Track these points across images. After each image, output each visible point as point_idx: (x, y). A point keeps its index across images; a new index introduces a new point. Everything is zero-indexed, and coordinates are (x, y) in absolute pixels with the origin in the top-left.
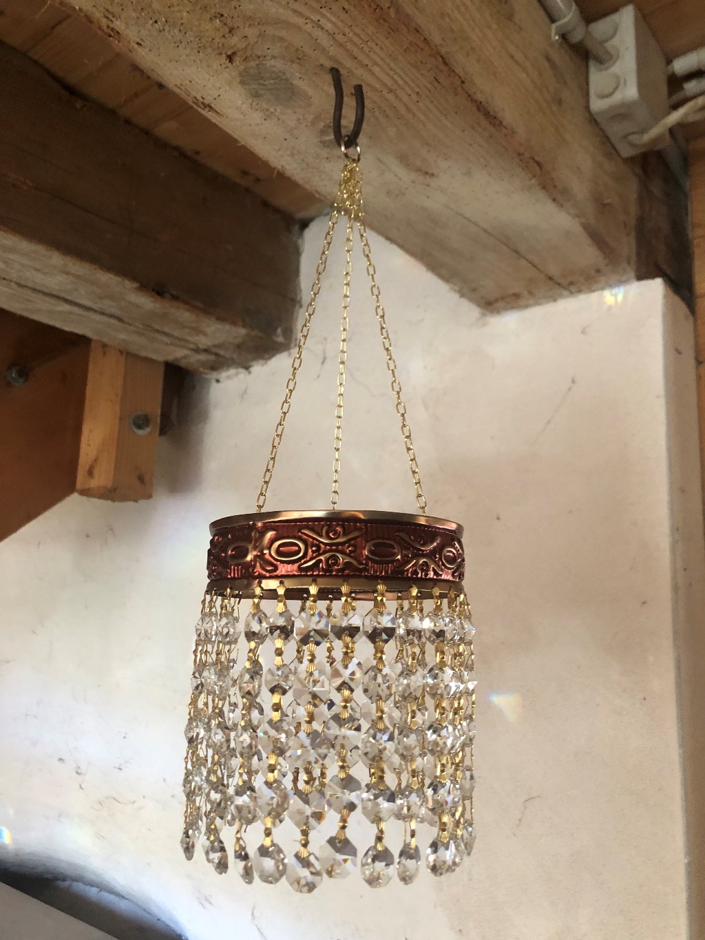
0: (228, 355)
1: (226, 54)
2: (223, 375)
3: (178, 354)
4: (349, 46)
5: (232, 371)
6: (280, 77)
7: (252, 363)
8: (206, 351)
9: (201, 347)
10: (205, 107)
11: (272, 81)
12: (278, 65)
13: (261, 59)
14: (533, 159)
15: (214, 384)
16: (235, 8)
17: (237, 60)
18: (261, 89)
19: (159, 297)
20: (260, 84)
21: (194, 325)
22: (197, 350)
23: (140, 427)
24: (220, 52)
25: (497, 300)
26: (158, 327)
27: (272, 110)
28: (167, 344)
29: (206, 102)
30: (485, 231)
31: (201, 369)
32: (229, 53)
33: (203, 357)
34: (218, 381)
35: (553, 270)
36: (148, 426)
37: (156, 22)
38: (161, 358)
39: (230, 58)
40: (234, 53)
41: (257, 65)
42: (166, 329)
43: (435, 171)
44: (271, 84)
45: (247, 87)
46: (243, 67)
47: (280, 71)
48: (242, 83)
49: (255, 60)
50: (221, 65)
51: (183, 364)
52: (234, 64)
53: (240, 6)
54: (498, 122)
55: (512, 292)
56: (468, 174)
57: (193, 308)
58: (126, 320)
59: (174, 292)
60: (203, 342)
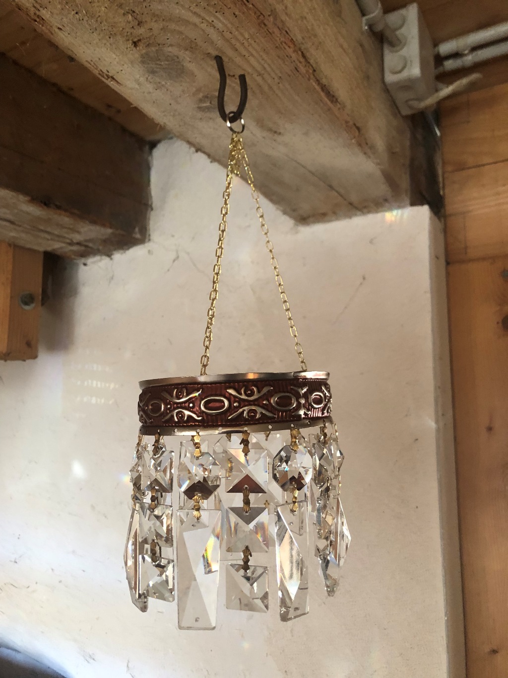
0: (95, 247)
1: (132, 40)
2: (90, 260)
3: (55, 246)
4: (233, 41)
5: (97, 258)
6: (174, 60)
7: (114, 252)
8: (79, 244)
9: (75, 241)
10: (108, 78)
11: (166, 63)
12: (174, 51)
13: (160, 46)
14: (355, 125)
15: (82, 267)
16: (146, 7)
17: (141, 45)
18: (157, 68)
19: (45, 207)
20: (157, 64)
21: (71, 227)
22: (71, 244)
23: (26, 304)
24: (128, 38)
25: (309, 217)
26: (42, 228)
27: (163, 83)
28: (48, 240)
29: (110, 74)
30: (310, 172)
31: (73, 257)
32: (135, 40)
33: (75, 248)
34: (85, 264)
35: (354, 198)
36: (32, 302)
37: (77, 13)
38: (42, 249)
39: (135, 44)
40: (140, 40)
41: (156, 50)
42: (49, 229)
43: (282, 131)
44: (166, 64)
45: (146, 66)
46: (144, 51)
47: (175, 56)
48: (143, 62)
49: (156, 46)
50: (127, 48)
51: (59, 253)
52: (138, 48)
53: (150, 6)
54: (334, 99)
55: (321, 211)
56: (306, 134)
57: (72, 214)
58: (17, 223)
59: (58, 203)
60: (77, 237)
